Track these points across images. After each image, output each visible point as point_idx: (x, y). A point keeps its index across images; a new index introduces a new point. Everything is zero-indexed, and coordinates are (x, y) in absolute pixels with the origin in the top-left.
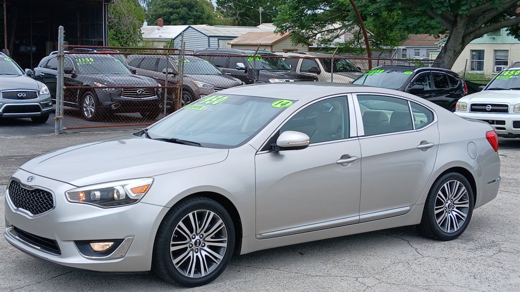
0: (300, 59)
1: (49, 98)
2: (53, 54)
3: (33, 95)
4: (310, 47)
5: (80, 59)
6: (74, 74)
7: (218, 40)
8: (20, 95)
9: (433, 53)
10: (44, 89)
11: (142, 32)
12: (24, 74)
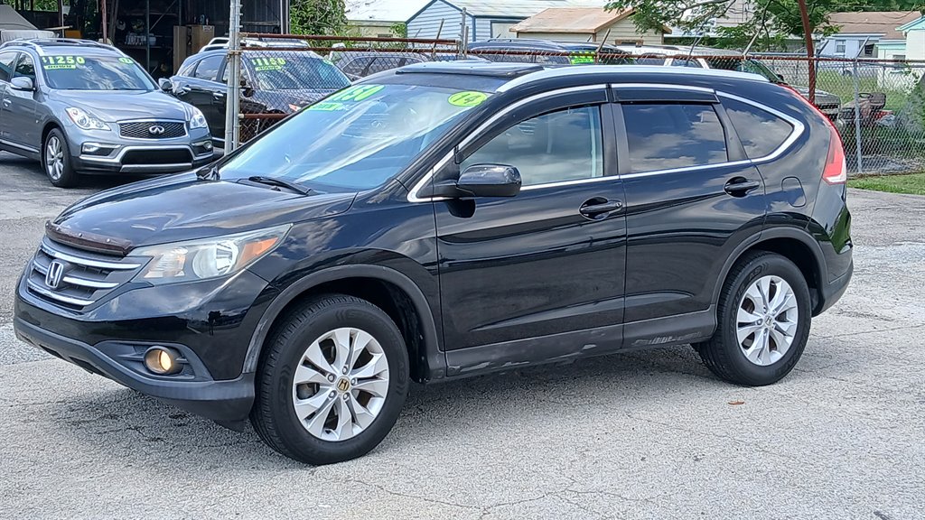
0: (668, 60)
1: (206, 136)
2: (207, 50)
3: (175, 129)
4: (665, 35)
5: (258, 60)
6: (249, 89)
7: (491, 23)
8: (153, 129)
9: (888, 47)
10: (197, 116)
11: (346, 10)
12: (156, 88)
